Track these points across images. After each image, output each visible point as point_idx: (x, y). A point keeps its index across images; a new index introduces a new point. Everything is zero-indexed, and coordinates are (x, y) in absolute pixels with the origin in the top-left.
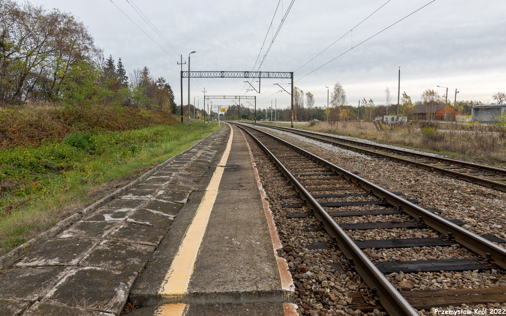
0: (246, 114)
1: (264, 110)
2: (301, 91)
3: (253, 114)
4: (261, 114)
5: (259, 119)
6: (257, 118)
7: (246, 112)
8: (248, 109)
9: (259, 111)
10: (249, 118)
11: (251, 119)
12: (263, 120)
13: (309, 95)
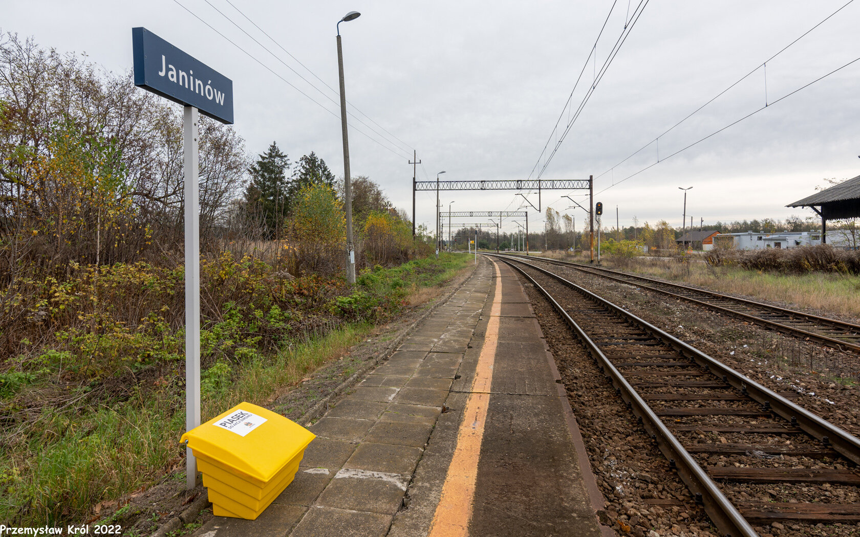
0: (485, 241)
1: (511, 235)
2: (557, 213)
3: (495, 239)
4: (506, 241)
6: (501, 247)
7: (485, 238)
8: (488, 233)
9: (505, 236)
10: (490, 247)
11: (493, 249)
12: (509, 250)
13: (567, 218)
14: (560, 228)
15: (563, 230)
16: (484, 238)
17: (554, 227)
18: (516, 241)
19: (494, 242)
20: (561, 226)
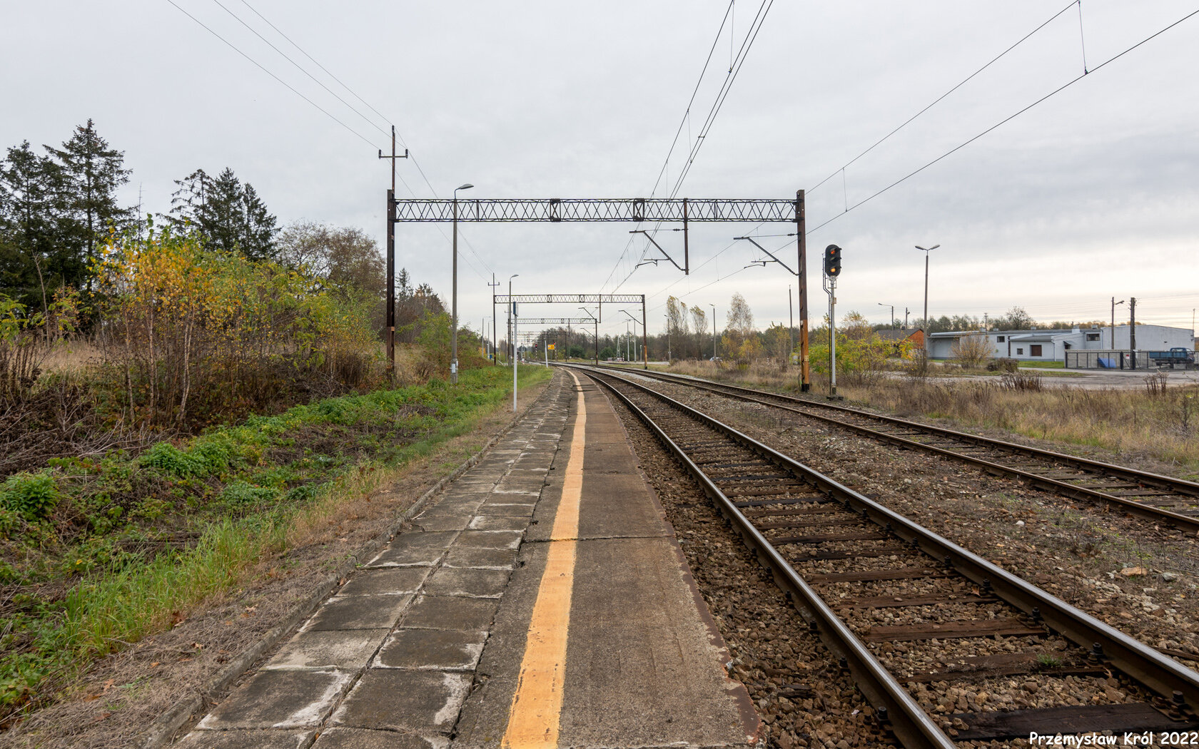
0: (579, 347)
1: (617, 338)
2: (683, 304)
3: (593, 344)
4: (609, 348)
5: (604, 358)
6: (602, 356)
8: (583, 336)
9: (607, 339)
10: (586, 356)
11: (589, 358)
12: (613, 360)
13: (699, 313)
14: (687, 327)
15: (692, 330)
16: (579, 343)
17: (679, 326)
18: (624, 346)
19: (593, 348)
20: (689, 324)
